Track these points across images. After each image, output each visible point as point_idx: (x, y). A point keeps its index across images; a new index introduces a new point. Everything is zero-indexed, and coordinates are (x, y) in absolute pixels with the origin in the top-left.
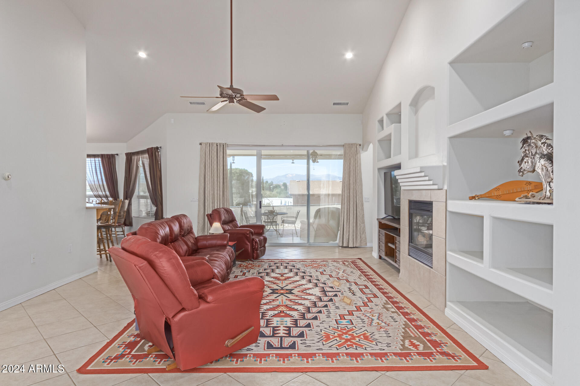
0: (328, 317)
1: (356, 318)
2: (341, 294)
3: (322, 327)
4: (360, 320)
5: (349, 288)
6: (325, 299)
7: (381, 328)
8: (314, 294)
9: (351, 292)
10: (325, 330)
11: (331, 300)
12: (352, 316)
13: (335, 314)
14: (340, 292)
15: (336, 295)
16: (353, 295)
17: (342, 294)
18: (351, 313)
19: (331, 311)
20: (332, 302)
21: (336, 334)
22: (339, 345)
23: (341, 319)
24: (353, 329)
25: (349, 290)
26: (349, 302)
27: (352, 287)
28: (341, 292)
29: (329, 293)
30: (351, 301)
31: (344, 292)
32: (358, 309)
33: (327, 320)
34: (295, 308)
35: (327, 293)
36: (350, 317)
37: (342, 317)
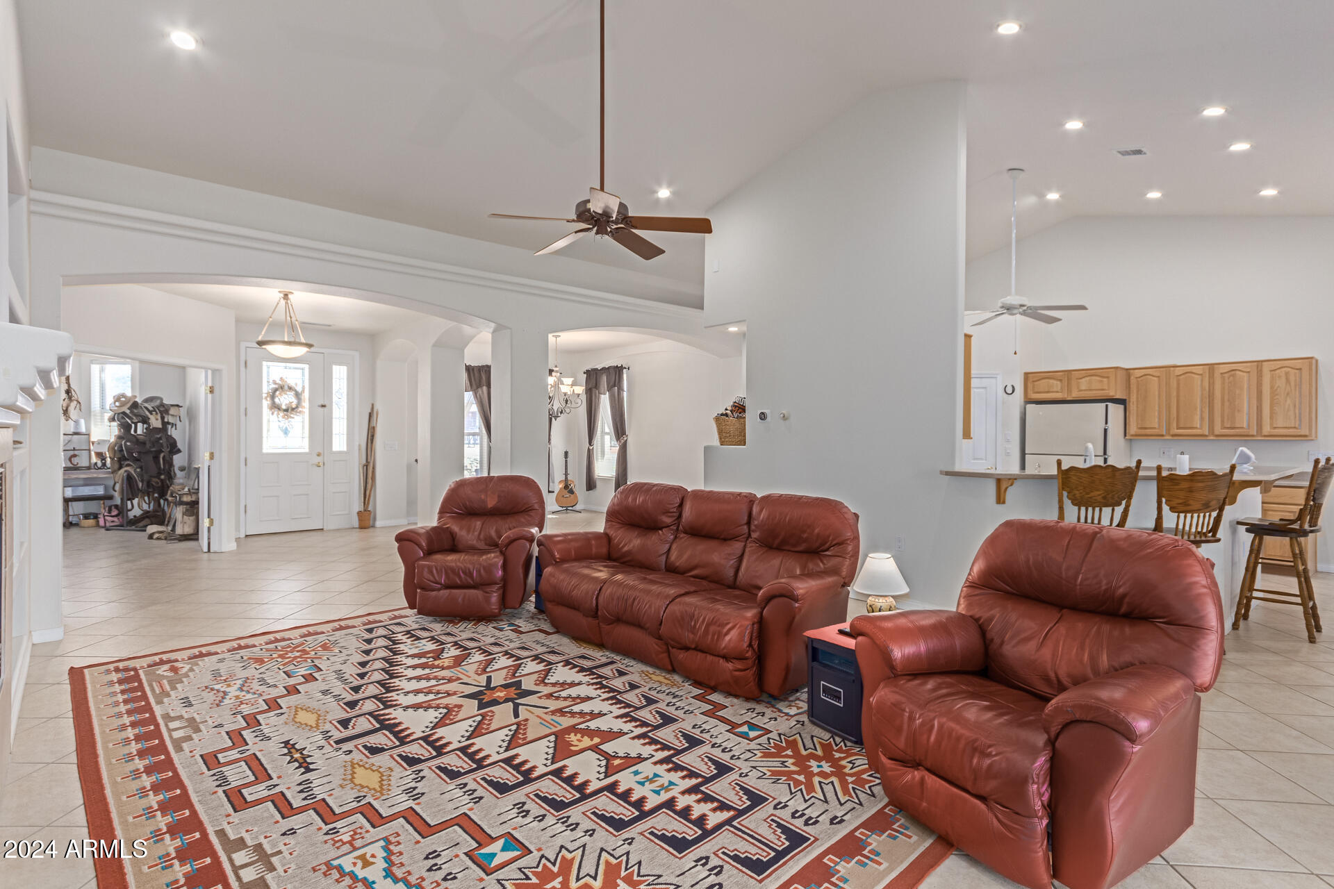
0: (338, 672)
1: (277, 683)
2: (329, 734)
3: (343, 657)
4: (268, 681)
5: (308, 770)
6: (369, 706)
7: (225, 681)
8: (410, 710)
9: (297, 750)
10: (334, 654)
11: (352, 705)
12: (288, 684)
13: (327, 679)
14: (337, 742)
15: (345, 723)
16: (291, 742)
17: (326, 736)
18: (292, 690)
19: (340, 683)
20: (345, 701)
21: (313, 653)
22: (304, 644)
23: (311, 674)
24: (284, 665)
25: (309, 760)
26: (303, 717)
27: (298, 776)
28: (332, 742)
29: (370, 727)
30: (293, 720)
31: (323, 743)
32: (273, 705)
33: (338, 667)
34: (420, 669)
35: (378, 726)
36: (292, 681)
37: (309, 678)
